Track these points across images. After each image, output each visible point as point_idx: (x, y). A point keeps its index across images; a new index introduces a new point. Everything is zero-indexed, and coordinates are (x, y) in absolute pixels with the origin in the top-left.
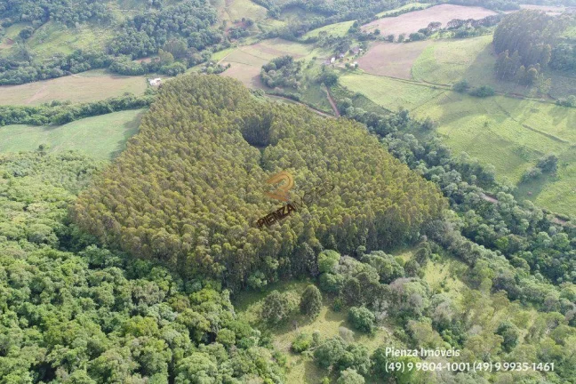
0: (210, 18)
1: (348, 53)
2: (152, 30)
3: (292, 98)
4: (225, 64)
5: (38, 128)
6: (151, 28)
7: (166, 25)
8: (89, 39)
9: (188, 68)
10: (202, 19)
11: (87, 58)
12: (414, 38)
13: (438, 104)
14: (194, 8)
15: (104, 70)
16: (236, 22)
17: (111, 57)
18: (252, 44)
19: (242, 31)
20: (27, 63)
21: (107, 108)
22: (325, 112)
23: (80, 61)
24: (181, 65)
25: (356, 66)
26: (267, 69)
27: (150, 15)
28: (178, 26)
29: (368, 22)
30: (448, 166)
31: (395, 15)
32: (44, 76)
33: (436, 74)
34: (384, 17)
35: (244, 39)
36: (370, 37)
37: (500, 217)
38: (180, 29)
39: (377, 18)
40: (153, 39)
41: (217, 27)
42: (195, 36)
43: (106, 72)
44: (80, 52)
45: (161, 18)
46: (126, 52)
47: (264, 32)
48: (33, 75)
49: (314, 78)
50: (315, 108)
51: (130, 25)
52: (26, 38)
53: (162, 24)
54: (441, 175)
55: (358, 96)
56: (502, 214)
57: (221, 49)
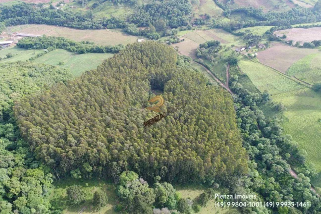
0: (186, 11)
1: (255, 47)
2: (153, 13)
3: (206, 67)
4: (182, 39)
5: (70, 53)
6: (153, 12)
7: (161, 11)
8: (121, 12)
9: (161, 37)
10: (182, 11)
11: (116, 22)
12: (307, 45)
13: (296, 95)
14: (179, 4)
15: (121, 29)
16: (201, 16)
17: (127, 24)
18: (204, 30)
19: (202, 22)
20: (90, 20)
21: (103, 50)
22: (221, 81)
23: (112, 23)
24: (158, 34)
25: (255, 56)
26: (201, 46)
27: (154, 4)
28: (167, 13)
29: (283, 29)
30: (274, 141)
31: (306, 27)
32: (94, 27)
33: (305, 74)
34: (297, 27)
35: (201, 26)
36: (277, 40)
37: (291, 191)
38: (168, 14)
39: (291, 28)
40: (151, 17)
41: (188, 17)
42: (174, 20)
43: (121, 31)
44: (113, 18)
45: (160, 7)
46: (135, 22)
47: (214, 24)
48: (89, 26)
49: (225, 58)
50: (216, 77)
51: (143, 8)
52: (95, 7)
53: (159, 10)
54: (265, 145)
55: (245, 76)
56: (295, 189)
57: (185, 30)
